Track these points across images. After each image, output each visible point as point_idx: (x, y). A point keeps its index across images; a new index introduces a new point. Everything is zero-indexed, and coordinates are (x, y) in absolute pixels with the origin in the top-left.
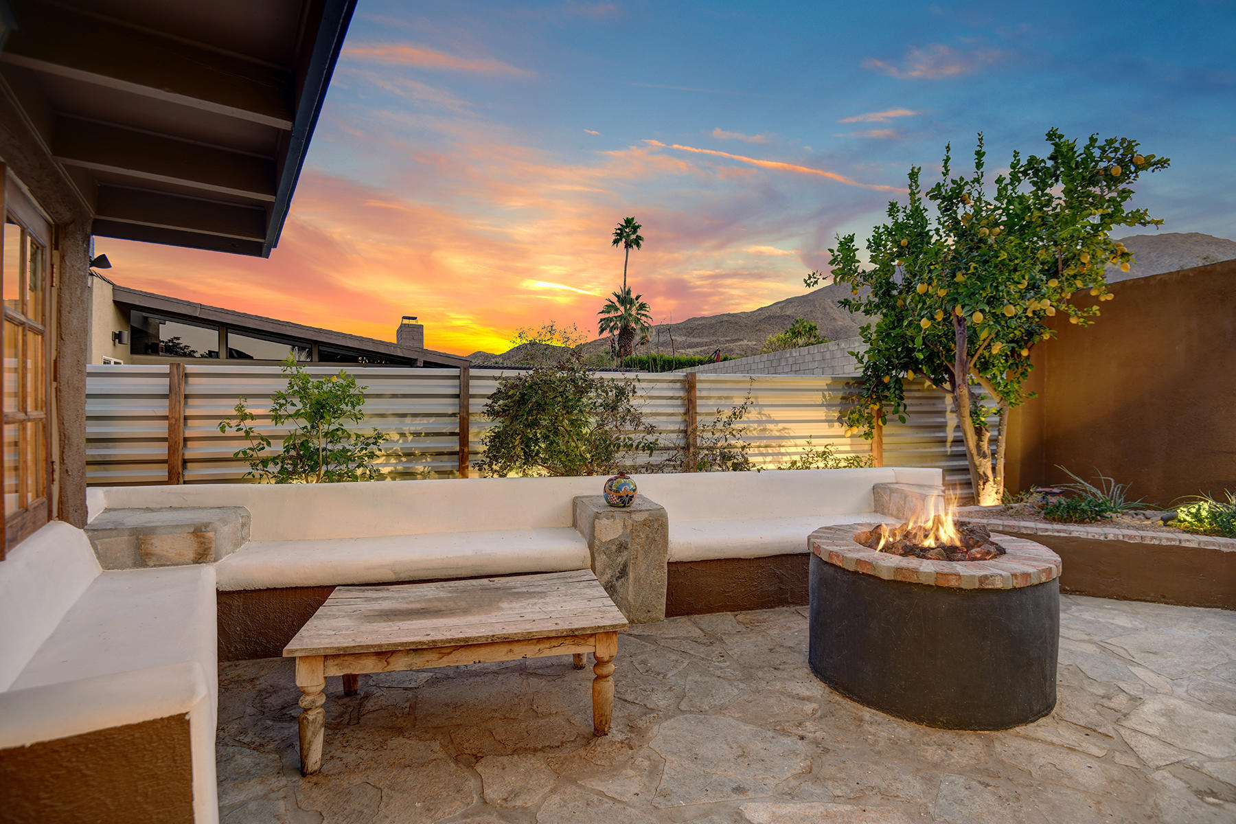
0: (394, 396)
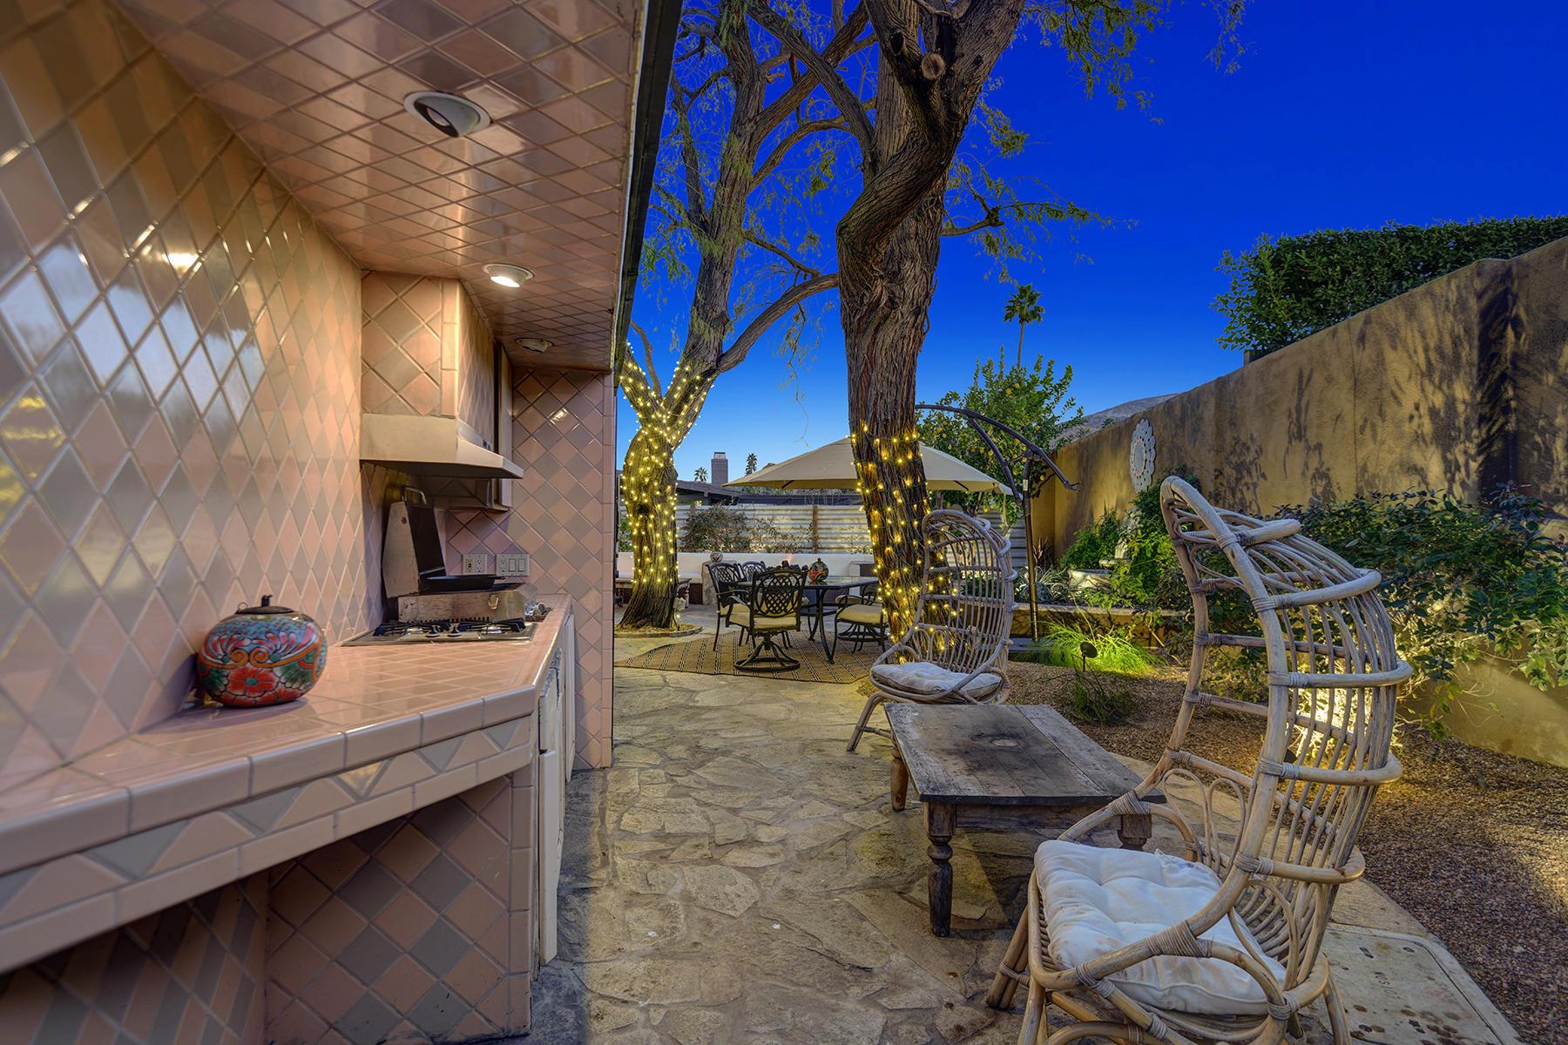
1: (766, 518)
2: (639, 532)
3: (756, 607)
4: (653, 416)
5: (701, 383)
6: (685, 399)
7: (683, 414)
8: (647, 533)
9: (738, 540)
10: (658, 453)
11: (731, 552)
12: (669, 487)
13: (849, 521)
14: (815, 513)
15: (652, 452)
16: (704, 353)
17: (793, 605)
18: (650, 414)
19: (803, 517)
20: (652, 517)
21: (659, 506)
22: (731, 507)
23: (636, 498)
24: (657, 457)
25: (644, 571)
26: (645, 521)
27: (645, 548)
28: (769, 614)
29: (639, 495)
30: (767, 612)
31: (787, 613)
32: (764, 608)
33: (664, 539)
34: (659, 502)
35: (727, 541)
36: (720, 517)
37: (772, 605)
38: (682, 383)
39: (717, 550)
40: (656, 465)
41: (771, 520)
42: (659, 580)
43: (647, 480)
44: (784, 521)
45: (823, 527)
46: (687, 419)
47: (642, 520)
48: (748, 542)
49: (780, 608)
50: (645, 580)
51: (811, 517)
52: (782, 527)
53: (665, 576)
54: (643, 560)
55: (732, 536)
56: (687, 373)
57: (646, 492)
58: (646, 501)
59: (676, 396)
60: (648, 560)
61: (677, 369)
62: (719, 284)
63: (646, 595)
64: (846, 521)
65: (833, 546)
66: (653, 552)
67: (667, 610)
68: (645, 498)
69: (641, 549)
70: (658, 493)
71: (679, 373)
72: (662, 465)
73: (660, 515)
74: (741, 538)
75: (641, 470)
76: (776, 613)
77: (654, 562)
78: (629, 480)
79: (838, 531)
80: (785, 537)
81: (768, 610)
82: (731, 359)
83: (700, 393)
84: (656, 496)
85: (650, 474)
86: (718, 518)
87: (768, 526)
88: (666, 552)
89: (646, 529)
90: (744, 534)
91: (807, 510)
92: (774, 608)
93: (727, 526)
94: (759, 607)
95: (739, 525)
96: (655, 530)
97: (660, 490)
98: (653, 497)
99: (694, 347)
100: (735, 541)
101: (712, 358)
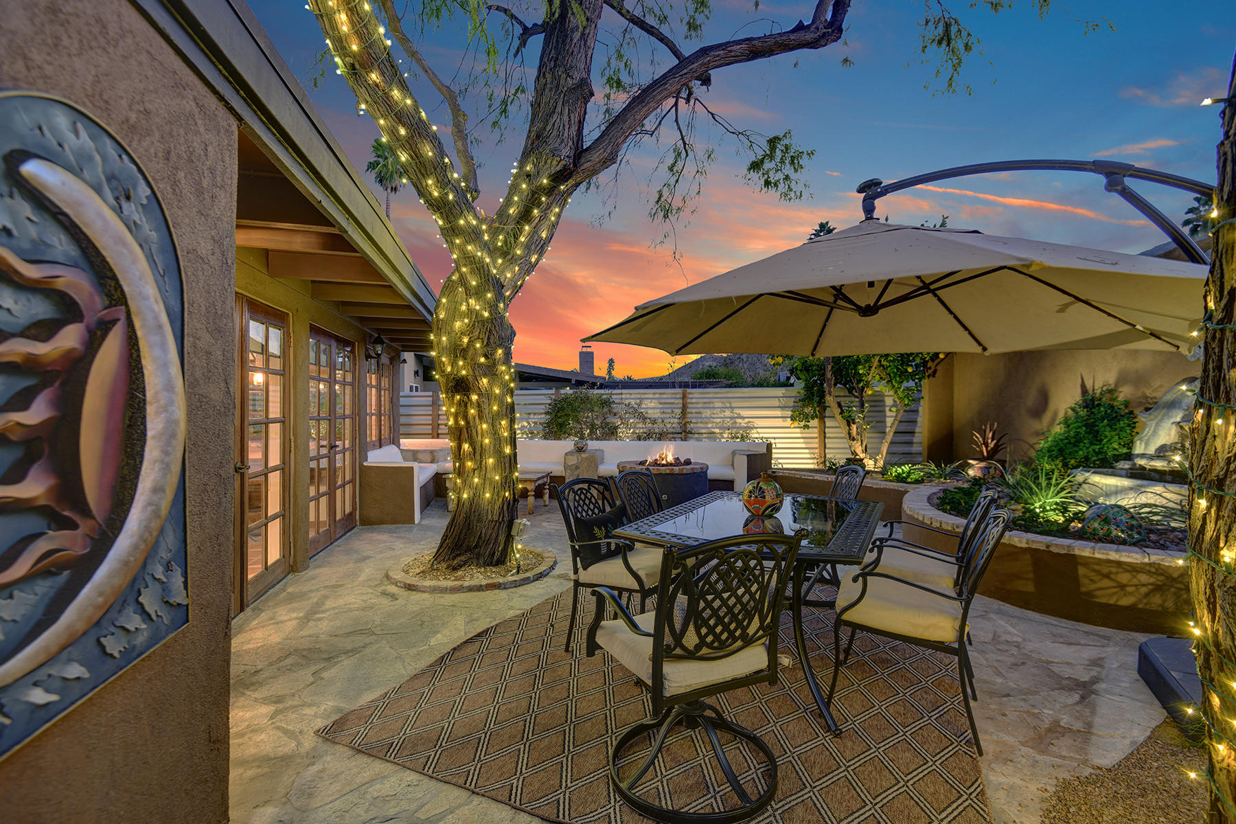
0: (530, 404)
1: (633, 402)
2: (456, 421)
3: (668, 639)
4: (462, 222)
5: (550, 191)
6: (525, 216)
7: (522, 239)
8: (468, 422)
9: (605, 425)
10: (478, 293)
11: (597, 439)
12: (500, 351)
13: (720, 405)
14: (684, 397)
15: (469, 292)
16: (554, 143)
17: (762, 620)
18: (457, 218)
19: (672, 401)
20: (474, 397)
21: (485, 381)
22: (596, 391)
23: (449, 369)
24: (478, 299)
25: (464, 482)
26: (464, 405)
27: (466, 446)
28: (705, 651)
29: (454, 364)
30: (698, 647)
31: (748, 641)
32: (691, 639)
33: (495, 433)
34: (485, 375)
35: (593, 427)
36: (586, 400)
37: (711, 630)
38: (521, 191)
39: (582, 438)
40: (477, 314)
41: (639, 405)
42: (488, 495)
43: (466, 340)
44: (652, 405)
45: (694, 411)
46: (528, 247)
47: (460, 402)
48: (616, 428)
49: (731, 634)
50: (465, 496)
51: (681, 401)
52: (650, 411)
53: (496, 490)
54: (462, 466)
55: (598, 422)
56: (528, 176)
57: (465, 358)
58: (464, 372)
59: (511, 211)
60: (469, 464)
61: (514, 171)
62: (577, 36)
63: (467, 518)
64: (717, 405)
65: (703, 431)
66: (478, 453)
67: (502, 538)
68: (463, 368)
69: (459, 447)
70: (482, 360)
71: (516, 177)
72: (486, 314)
73: (487, 396)
74: (607, 424)
75: (458, 324)
76: (721, 649)
77: (480, 467)
78: (439, 342)
79: (708, 415)
80: (654, 422)
81: (702, 643)
82: (596, 156)
83: (549, 207)
84: (480, 365)
85: (470, 330)
86: (583, 402)
87: (636, 410)
88: (498, 452)
89: (465, 417)
90: (611, 419)
91: (677, 394)
92: (717, 637)
93: (592, 411)
94: (678, 638)
95: (605, 410)
96: (481, 417)
97: (486, 356)
98: (475, 366)
99: (538, 137)
100: (602, 427)
101: (566, 151)
